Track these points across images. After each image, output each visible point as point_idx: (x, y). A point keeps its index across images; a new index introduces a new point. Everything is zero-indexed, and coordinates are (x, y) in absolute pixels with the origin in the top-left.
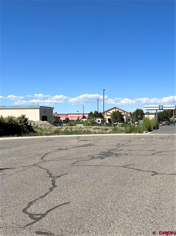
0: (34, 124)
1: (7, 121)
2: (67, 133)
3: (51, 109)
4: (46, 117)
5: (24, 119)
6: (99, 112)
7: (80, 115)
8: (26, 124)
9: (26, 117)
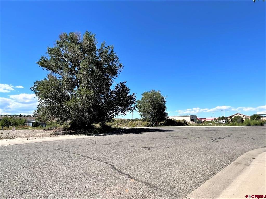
0: (188, 123)
1: (178, 121)
2: (201, 126)
3: (196, 116)
4: (193, 120)
5: (184, 121)
6: (225, 117)
7: (212, 119)
8: (185, 122)
9: (185, 120)
